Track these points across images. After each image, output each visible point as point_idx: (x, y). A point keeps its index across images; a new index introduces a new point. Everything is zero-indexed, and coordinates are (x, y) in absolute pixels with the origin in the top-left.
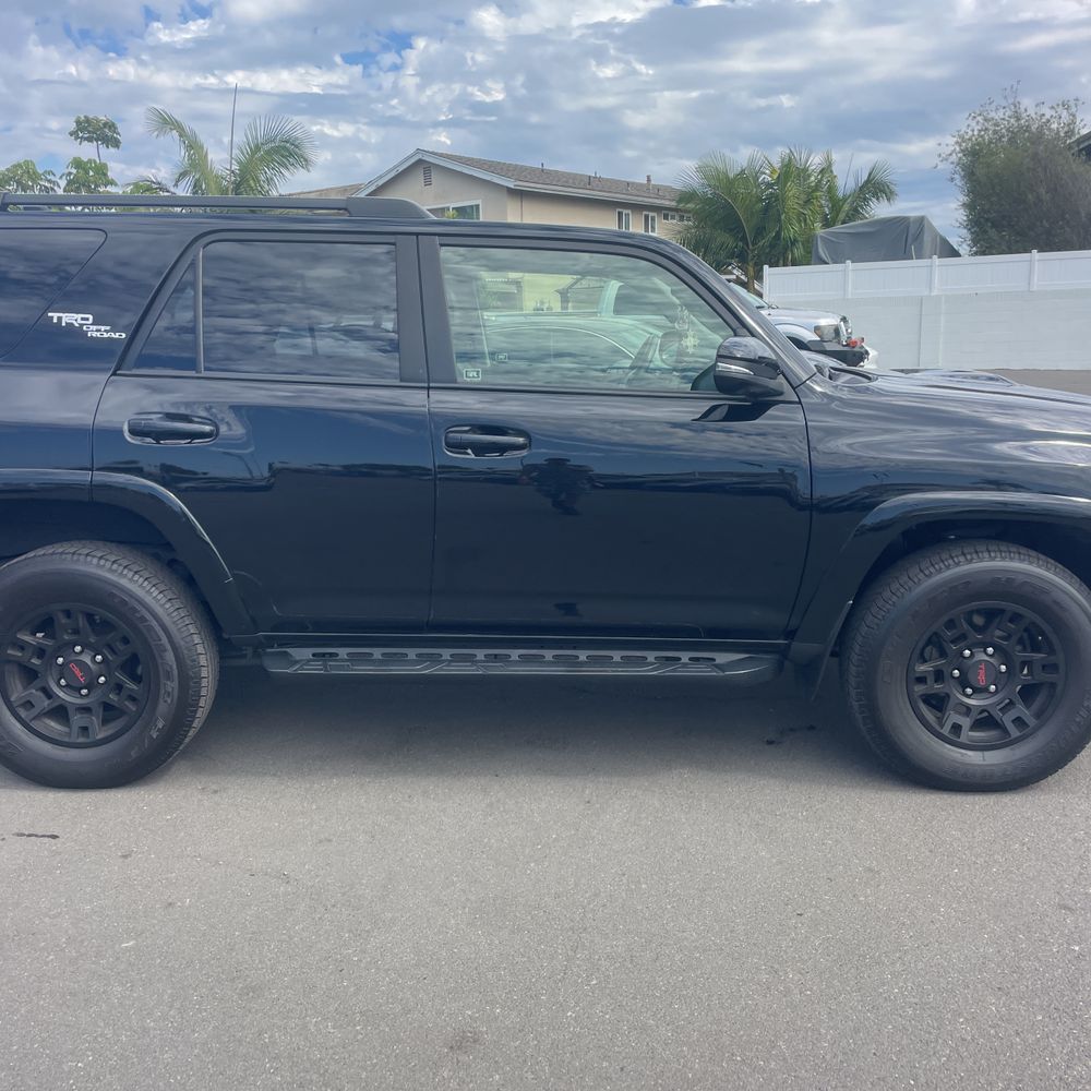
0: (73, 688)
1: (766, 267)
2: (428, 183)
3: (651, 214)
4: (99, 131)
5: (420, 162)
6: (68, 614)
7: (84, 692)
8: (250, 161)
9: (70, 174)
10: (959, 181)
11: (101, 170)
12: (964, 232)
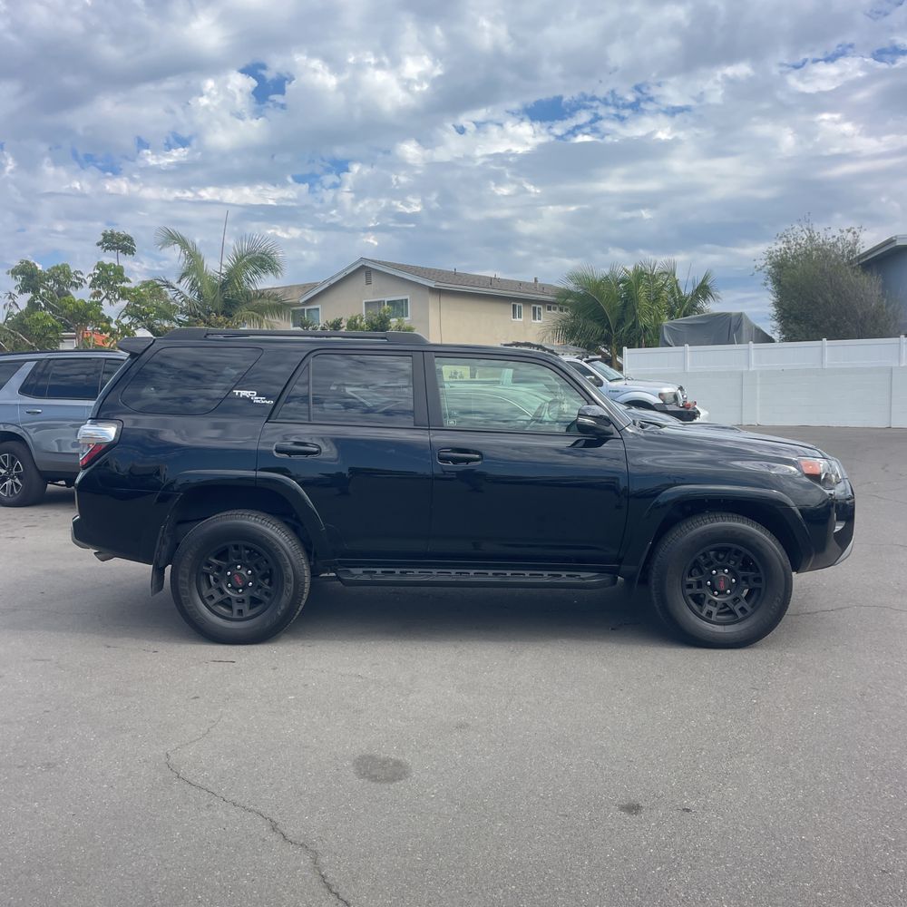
0: (235, 588)
1: (625, 349)
2: (368, 282)
3: (538, 306)
4: (119, 243)
5: (363, 267)
6: (236, 547)
7: (241, 590)
8: (236, 266)
9: (95, 274)
10: (770, 286)
11: (119, 271)
12: (775, 323)
